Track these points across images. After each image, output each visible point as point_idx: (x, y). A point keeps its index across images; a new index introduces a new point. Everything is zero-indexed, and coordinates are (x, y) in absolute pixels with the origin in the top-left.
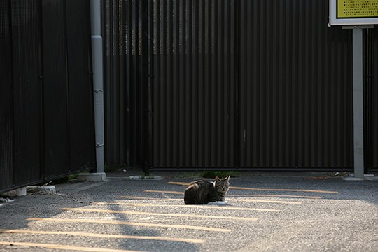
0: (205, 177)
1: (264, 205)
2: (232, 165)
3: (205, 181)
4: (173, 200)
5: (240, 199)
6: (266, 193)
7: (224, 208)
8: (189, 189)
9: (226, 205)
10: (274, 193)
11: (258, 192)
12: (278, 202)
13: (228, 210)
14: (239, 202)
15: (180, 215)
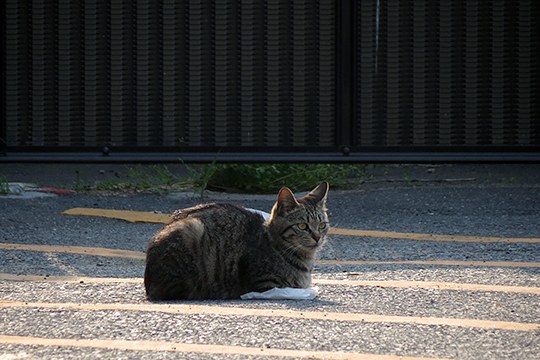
0: (215, 186)
1: (471, 305)
2: (326, 140)
3: (230, 207)
4: (95, 281)
5: (369, 280)
6: (471, 254)
7: (309, 314)
8: (165, 242)
9: (314, 302)
10: (506, 253)
11: (438, 251)
12: (527, 289)
13: (327, 325)
14: (366, 291)
15: (136, 346)
